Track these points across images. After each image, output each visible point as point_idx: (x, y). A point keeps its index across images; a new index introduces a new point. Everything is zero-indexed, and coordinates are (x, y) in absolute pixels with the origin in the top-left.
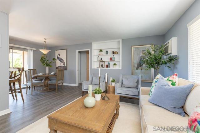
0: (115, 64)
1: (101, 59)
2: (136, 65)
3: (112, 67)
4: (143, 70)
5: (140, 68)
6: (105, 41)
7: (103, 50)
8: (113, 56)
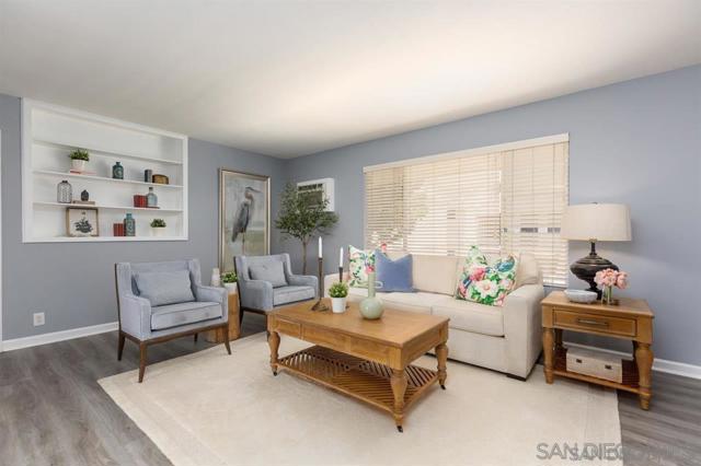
0: (158, 224)
1: (85, 196)
2: (232, 229)
3: (143, 233)
4: (247, 242)
5: (240, 235)
6: (107, 120)
7: (91, 156)
8: (151, 188)
